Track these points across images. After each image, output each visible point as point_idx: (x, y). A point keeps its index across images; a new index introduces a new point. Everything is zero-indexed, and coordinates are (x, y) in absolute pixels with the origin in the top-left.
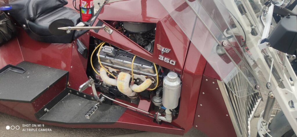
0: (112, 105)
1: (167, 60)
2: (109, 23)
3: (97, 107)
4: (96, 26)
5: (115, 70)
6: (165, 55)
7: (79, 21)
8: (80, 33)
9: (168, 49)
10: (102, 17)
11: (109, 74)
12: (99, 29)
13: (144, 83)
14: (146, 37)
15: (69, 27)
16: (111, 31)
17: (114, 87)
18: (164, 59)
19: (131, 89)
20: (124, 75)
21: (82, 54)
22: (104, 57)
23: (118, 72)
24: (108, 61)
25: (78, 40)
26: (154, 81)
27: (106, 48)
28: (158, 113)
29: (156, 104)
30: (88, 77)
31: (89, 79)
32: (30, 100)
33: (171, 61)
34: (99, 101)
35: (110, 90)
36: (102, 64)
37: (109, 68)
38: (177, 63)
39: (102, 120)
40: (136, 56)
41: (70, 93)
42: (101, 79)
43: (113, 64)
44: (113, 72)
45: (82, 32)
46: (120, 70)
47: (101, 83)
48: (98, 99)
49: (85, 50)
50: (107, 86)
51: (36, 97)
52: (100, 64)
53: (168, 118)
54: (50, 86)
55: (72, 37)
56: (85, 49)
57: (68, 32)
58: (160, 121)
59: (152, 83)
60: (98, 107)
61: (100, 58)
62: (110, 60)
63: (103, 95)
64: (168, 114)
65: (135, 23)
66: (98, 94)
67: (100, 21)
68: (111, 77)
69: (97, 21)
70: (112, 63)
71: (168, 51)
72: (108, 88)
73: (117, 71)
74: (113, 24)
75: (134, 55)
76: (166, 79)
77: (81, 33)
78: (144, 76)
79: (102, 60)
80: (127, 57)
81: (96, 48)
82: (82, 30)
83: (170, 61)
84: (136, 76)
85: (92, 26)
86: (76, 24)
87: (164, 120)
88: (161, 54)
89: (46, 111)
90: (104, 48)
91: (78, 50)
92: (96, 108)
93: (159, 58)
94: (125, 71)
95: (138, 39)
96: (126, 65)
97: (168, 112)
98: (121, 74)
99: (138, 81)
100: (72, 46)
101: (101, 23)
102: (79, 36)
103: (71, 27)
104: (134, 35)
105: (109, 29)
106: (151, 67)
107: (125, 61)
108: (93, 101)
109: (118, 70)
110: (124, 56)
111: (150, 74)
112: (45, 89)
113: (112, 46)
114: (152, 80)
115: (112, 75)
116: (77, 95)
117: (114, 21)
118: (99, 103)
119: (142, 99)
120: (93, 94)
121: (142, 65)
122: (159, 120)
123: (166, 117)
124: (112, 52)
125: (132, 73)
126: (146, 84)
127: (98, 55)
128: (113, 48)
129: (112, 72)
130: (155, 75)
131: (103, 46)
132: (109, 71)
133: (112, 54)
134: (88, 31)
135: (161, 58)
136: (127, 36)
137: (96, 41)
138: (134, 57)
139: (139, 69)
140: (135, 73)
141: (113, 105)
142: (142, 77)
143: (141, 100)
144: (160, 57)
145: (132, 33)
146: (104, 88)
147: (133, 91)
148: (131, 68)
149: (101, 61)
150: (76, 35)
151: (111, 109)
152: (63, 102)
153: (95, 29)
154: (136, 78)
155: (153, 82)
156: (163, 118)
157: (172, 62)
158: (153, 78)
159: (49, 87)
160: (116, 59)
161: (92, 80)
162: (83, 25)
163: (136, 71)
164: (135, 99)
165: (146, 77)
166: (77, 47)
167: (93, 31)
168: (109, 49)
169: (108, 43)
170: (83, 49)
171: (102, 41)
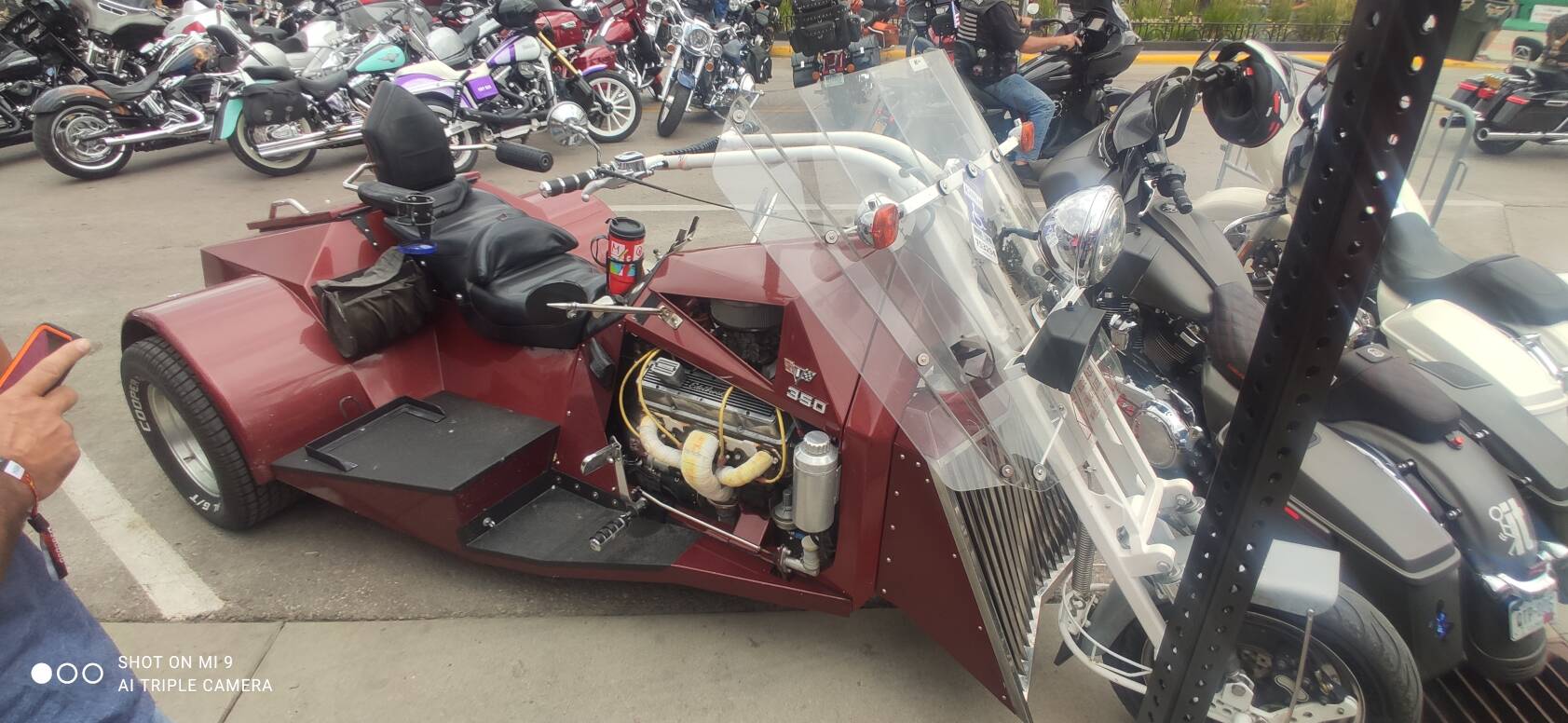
0: (664, 523)
1: (806, 400)
2: (677, 301)
3: (623, 521)
4: (643, 306)
5: (680, 426)
6: (804, 386)
7: (601, 293)
8: (602, 324)
9: (810, 372)
10: (659, 285)
11: (664, 436)
12: (647, 315)
13: (749, 461)
14: (767, 341)
15: (574, 304)
16: (679, 321)
17: (674, 472)
18: (799, 396)
19: (718, 479)
20: (701, 439)
21: (598, 376)
22: (654, 386)
23: (688, 430)
24: (664, 399)
25: (593, 340)
26: (776, 456)
27: (659, 365)
28: (784, 549)
29: (782, 525)
30: (609, 437)
31: (610, 442)
32: (451, 489)
33: (816, 402)
34: (631, 508)
35: (662, 482)
36: (648, 406)
37: (666, 417)
38: (831, 408)
39: (635, 559)
40: (734, 389)
41: (556, 484)
42: (645, 451)
43: (676, 408)
44: (675, 431)
45: (608, 319)
46: (692, 425)
47: (641, 462)
48: (628, 501)
49: (608, 367)
50: (657, 470)
51: (468, 482)
52: (641, 407)
53: (807, 563)
54: (506, 458)
55: (577, 333)
56: (607, 363)
57: (572, 315)
58: (789, 571)
59: (773, 465)
60: (627, 524)
61: (644, 388)
62: (669, 397)
63: (643, 492)
64: (807, 551)
65: (741, 305)
66: (630, 490)
67: (654, 294)
68: (667, 442)
69: (647, 294)
70: (673, 404)
71: (809, 375)
72: (659, 475)
73: (684, 428)
74: (689, 304)
75: (730, 386)
76: (800, 449)
77: (604, 323)
78: (753, 443)
79: (649, 394)
80: (713, 390)
81: (637, 363)
82: (606, 313)
83: (812, 403)
84: (733, 444)
85: (632, 306)
86: (594, 301)
87: (797, 568)
88: (792, 384)
89: (488, 527)
90: (656, 364)
91: (591, 367)
92: (620, 524)
93: (788, 395)
94: (707, 428)
95: (744, 345)
96: (709, 413)
97: (807, 543)
98: (695, 435)
99: (738, 457)
100: (577, 357)
101: (654, 299)
102: (596, 331)
103: (578, 305)
104: (736, 335)
105: (674, 315)
106: (770, 420)
107: (706, 401)
108: (615, 511)
109: (688, 425)
110: (704, 386)
111: (768, 439)
112: (494, 463)
113: (677, 360)
114: (773, 455)
115: (672, 437)
116: (575, 492)
117: (689, 298)
118: (629, 513)
119: (746, 513)
120: (617, 490)
121: (748, 413)
122: (784, 568)
123: (802, 561)
124: (675, 374)
125: (721, 433)
126: (756, 464)
127: (640, 382)
128: (678, 365)
129: (671, 430)
130: (779, 442)
131: (655, 359)
132: (664, 426)
133: (675, 381)
134: (622, 316)
135: (793, 393)
136: (717, 338)
137: (637, 345)
138: (730, 390)
139: (739, 424)
140: (726, 433)
141: (667, 525)
142: (748, 446)
143: (742, 515)
144: (790, 391)
145: (731, 330)
146: (649, 473)
147: (723, 486)
148: (717, 420)
149: (645, 398)
150: (589, 328)
151: (662, 532)
152: (535, 506)
153: (638, 314)
154: (731, 449)
155: (775, 461)
156: (795, 563)
157: (819, 406)
158: (774, 450)
159: (503, 459)
160: (684, 395)
161: (618, 447)
162: (611, 302)
163: (733, 429)
164: (729, 509)
165: (757, 445)
166: (590, 358)
167: (633, 318)
168: (669, 368)
169: (668, 351)
170: (604, 365)
171: (652, 347)
